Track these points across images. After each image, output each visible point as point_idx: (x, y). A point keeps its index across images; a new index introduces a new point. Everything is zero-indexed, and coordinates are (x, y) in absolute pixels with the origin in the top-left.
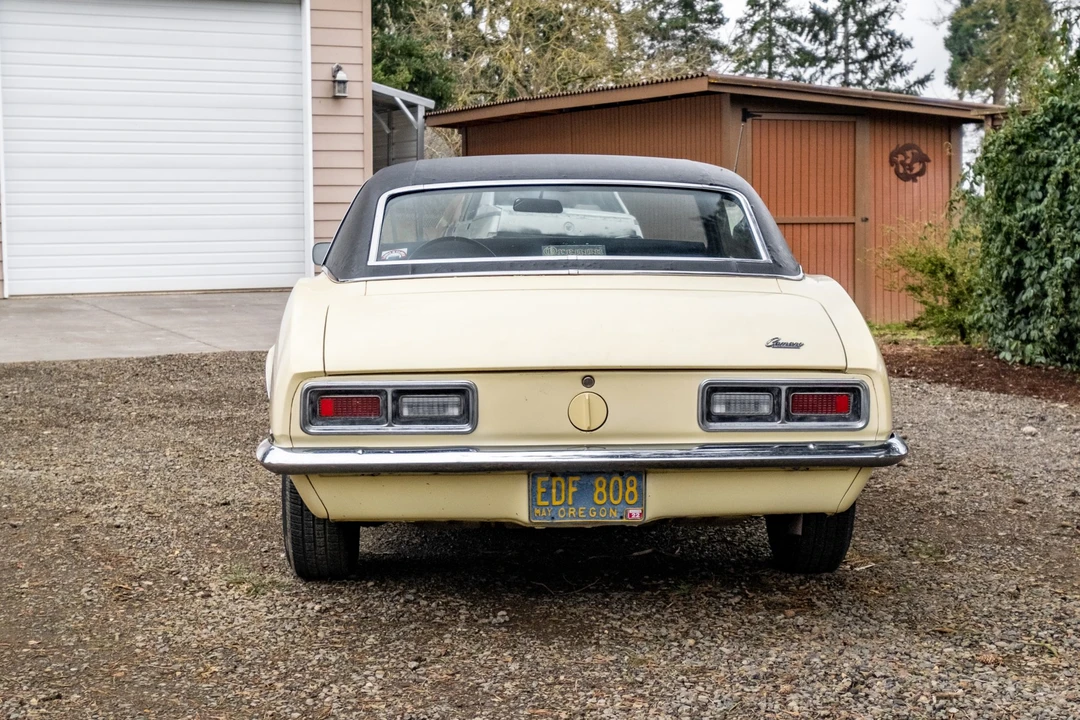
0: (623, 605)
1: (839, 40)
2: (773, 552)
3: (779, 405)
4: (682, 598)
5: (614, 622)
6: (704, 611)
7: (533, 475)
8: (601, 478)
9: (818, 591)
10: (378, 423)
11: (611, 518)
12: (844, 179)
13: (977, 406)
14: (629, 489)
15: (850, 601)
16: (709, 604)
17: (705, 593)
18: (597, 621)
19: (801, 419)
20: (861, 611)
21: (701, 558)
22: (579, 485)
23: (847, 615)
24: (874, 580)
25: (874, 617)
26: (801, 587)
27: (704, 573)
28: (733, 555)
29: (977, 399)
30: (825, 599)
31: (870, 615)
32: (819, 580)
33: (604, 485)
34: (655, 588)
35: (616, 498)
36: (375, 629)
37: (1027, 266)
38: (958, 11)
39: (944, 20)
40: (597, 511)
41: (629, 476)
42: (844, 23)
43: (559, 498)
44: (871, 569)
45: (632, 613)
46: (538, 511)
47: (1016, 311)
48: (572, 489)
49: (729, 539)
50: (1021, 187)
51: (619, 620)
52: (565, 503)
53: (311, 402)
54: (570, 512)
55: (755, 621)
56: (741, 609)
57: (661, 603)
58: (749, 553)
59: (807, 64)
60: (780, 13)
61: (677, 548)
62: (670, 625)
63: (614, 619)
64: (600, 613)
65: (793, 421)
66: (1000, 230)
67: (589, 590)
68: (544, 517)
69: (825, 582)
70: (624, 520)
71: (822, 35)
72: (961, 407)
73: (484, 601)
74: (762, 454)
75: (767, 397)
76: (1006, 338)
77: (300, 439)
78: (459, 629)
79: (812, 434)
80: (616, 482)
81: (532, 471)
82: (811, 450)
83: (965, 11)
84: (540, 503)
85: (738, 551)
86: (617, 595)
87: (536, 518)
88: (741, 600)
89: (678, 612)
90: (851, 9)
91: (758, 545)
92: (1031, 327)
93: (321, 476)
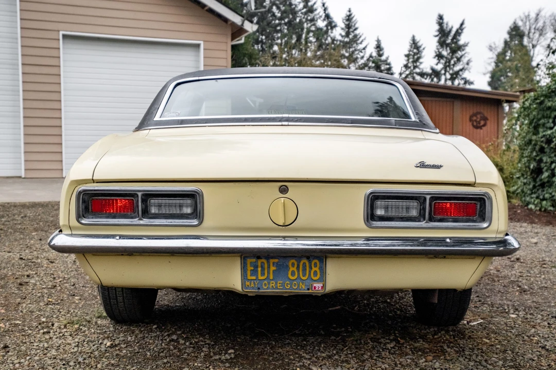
0: (314, 348)
2: (416, 311)
3: (424, 209)
4: (355, 343)
5: (305, 361)
6: (369, 354)
7: (244, 258)
8: (293, 261)
9: (447, 340)
10: (132, 218)
11: (301, 290)
12: (448, 128)
13: (522, 229)
14: (314, 269)
15: (470, 349)
16: (373, 348)
17: (371, 339)
18: (294, 360)
19: (441, 220)
20: (479, 358)
21: (370, 313)
22: (277, 265)
23: (470, 360)
24: (484, 332)
25: (489, 362)
26: (436, 337)
27: (372, 324)
28: (391, 312)
29: (521, 227)
30: (453, 347)
31: (486, 361)
32: (447, 332)
33: (296, 266)
34: (337, 335)
35: (304, 276)
36: (140, 362)
37: (545, 161)
38: (494, 70)
39: (488, 72)
40: (291, 284)
41: (314, 259)
42: (445, 74)
43: (263, 274)
44: (480, 324)
45: (319, 354)
46: (248, 283)
47: (537, 185)
48: (273, 268)
49: (388, 300)
50: (542, 121)
51: (309, 359)
52: (268, 278)
53: (84, 201)
54: (271, 285)
55: (404, 363)
56: (394, 353)
57: (340, 346)
58: (401, 311)
60: (417, 70)
61: (356, 306)
62: (345, 364)
63: (306, 359)
64: (296, 353)
65: (434, 221)
66: (531, 143)
67: (295, 335)
68: (253, 288)
69: (451, 333)
70: (310, 291)
72: (513, 230)
73: (223, 341)
74: (411, 246)
75: (416, 204)
76: (532, 198)
77: (76, 228)
78: (196, 364)
79: (447, 231)
80: (304, 263)
81: (244, 255)
82: (448, 243)
83: (498, 69)
84: (249, 278)
85: (394, 309)
86: (311, 339)
87: (247, 288)
88: (395, 346)
89: (351, 354)
91: (406, 306)
92: (545, 192)
93: (94, 255)
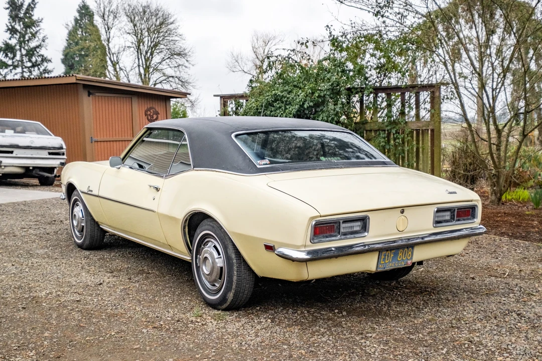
1: (18, 57)
3: (455, 215)
7: (380, 251)
8: (401, 250)
10: (335, 236)
11: (402, 265)
12: (128, 122)
14: (409, 253)
22: (395, 253)
33: (402, 253)
35: (405, 257)
40: (398, 263)
41: (410, 248)
46: (380, 266)
48: (392, 255)
52: (389, 261)
54: (390, 265)
59: (4, 67)
65: (458, 221)
68: (382, 268)
70: (406, 266)
71: (9, 55)
75: (449, 213)
80: (406, 251)
84: (381, 263)
87: (378, 269)
90: (23, 44)
